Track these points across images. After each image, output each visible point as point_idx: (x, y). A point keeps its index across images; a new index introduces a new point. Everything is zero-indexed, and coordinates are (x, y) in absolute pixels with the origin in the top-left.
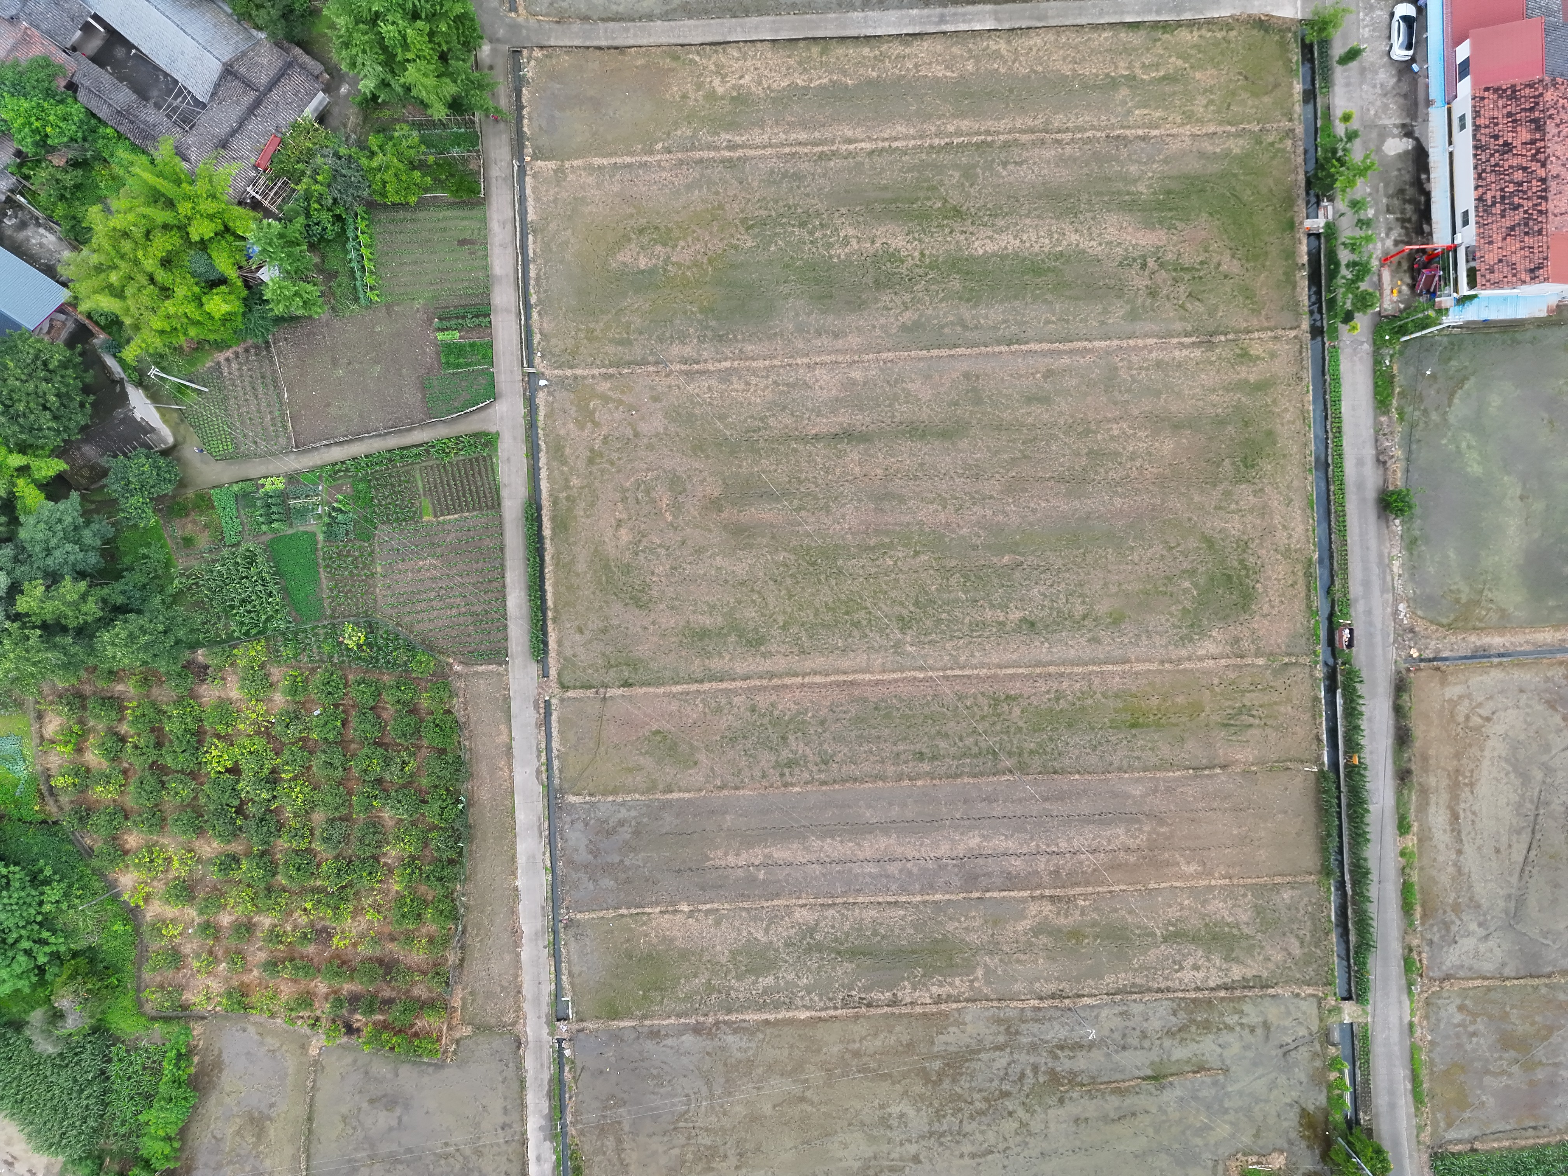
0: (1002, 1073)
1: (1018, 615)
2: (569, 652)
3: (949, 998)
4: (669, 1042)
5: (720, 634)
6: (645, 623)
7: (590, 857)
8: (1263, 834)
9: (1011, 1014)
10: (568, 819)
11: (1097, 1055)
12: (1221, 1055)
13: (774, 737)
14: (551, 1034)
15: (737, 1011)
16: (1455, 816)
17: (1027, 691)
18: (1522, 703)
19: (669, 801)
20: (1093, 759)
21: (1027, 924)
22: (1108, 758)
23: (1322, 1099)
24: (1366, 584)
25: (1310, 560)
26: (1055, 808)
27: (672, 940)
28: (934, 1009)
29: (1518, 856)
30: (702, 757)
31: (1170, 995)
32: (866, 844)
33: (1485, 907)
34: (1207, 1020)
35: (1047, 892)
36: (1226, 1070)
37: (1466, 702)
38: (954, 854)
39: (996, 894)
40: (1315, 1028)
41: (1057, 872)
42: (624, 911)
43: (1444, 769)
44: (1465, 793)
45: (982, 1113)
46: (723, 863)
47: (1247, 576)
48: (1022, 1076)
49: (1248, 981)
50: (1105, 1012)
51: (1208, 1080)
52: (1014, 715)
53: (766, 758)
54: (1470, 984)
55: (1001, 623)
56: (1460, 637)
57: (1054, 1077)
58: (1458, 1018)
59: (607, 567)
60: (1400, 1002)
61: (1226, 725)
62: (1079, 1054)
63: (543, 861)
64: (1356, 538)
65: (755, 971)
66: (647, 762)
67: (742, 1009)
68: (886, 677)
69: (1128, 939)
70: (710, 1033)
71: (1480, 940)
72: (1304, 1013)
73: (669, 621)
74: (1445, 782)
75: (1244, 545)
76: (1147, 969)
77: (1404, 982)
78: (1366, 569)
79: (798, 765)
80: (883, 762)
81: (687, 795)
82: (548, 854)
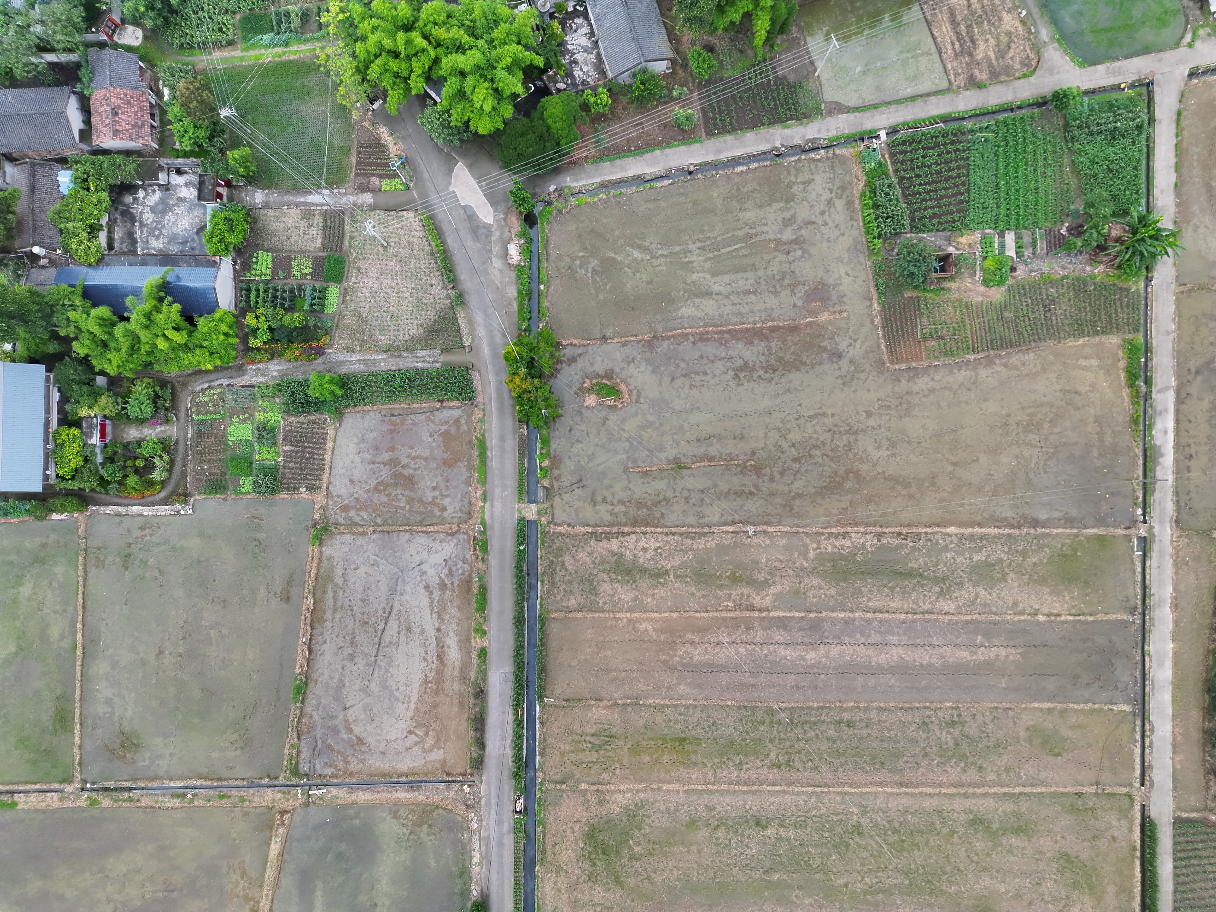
0: (798, 476)
1: (768, 832)
2: (1124, 822)
3: (837, 536)
4: (1058, 514)
5: (1005, 831)
6: (1062, 841)
7: (1113, 661)
8: (588, 650)
9: (789, 521)
10: (1129, 691)
11: (723, 487)
12: (629, 482)
13: (964, 745)
14: (1151, 527)
15: (1003, 535)
16: (440, 658)
17: (765, 771)
18: (384, 744)
19: (1049, 701)
20: (715, 715)
21: (773, 590)
22: (704, 716)
23: (554, 445)
24: (501, 845)
25: (542, 864)
26: (747, 679)
27: (1051, 593)
28: (849, 529)
29: (393, 624)
30: (1023, 734)
31: (666, 530)
32: (895, 658)
33: (422, 586)
34: (639, 509)
35: (756, 614)
36: (626, 470)
37: (427, 746)
38: (827, 647)
39: (797, 614)
40: (557, 499)
41: (748, 628)
42: (1090, 619)
43: (447, 695)
44: (431, 676)
45: (815, 447)
46: (1009, 650)
47: (590, 853)
48: (782, 473)
49: (606, 538)
50: (716, 519)
51: (640, 463)
52: (775, 753)
53: (972, 729)
54: (436, 528)
55: (781, 825)
56: (431, 800)
57: (758, 470)
58: (446, 502)
59: (1091, 887)
60: (492, 517)
61: (611, 737)
62: (737, 487)
63: (1151, 661)
64: (506, 881)
65: (988, 565)
66: (1065, 732)
67: (999, 537)
68: (875, 789)
69: (695, 574)
70: (1026, 519)
71: (426, 561)
72: (564, 511)
73: (1045, 843)
74: (447, 685)
75: (592, 877)
76: (682, 550)
77: (488, 533)
78: (500, 856)
79: (946, 723)
80: (879, 721)
81: (1036, 705)
82: (1147, 666)
